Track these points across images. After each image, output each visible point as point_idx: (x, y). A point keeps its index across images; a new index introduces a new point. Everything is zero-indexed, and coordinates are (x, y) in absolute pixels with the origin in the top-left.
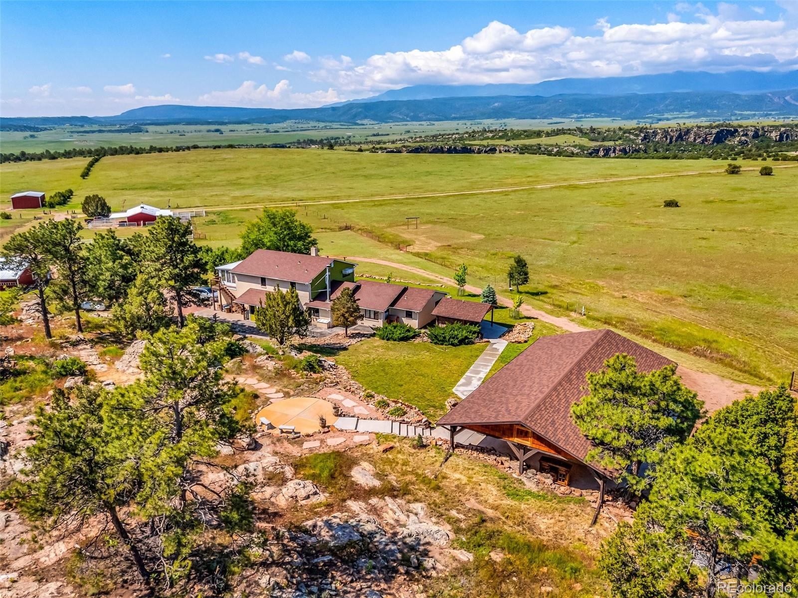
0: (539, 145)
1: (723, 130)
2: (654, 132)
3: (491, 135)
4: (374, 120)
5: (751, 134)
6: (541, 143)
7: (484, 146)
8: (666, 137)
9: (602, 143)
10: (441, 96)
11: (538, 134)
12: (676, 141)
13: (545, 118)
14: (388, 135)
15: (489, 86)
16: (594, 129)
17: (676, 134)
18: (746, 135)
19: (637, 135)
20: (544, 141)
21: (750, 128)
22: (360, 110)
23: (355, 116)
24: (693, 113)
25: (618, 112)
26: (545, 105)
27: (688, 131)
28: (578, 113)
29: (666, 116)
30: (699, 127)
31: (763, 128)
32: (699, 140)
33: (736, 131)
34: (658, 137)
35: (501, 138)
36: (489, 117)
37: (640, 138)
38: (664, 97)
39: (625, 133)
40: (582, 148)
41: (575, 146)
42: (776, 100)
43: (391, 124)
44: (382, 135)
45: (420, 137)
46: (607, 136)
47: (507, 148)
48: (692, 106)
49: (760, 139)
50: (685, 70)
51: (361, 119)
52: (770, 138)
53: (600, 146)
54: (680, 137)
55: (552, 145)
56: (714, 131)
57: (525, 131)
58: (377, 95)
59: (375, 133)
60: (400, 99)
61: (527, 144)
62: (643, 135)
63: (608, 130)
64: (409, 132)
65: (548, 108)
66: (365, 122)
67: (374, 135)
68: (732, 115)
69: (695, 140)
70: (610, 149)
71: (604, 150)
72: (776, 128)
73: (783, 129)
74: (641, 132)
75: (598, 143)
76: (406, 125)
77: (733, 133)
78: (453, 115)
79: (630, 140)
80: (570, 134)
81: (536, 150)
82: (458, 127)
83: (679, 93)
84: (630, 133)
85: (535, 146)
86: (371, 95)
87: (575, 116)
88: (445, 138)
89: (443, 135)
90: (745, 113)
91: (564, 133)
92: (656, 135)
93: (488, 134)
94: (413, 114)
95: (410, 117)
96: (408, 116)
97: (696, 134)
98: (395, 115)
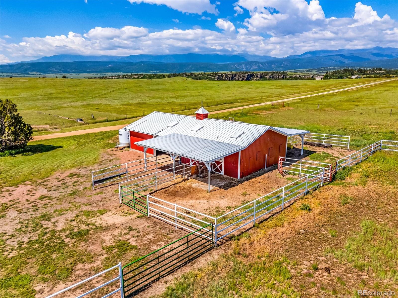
1: (249, 74)
2: (221, 75)
4: (39, 72)
5: (259, 76)
8: (227, 77)
10: (78, 60)
11: (164, 76)
15: (102, 57)
16: (192, 74)
18: (257, 77)
21: (258, 74)
23: (26, 70)
26: (135, 66)
27: (235, 75)
28: (153, 71)
30: (240, 73)
31: (263, 73)
32: (241, 79)
33: (253, 75)
37: (216, 78)
39: (208, 75)
42: (232, 66)
46: (200, 77)
49: (263, 78)
51: (31, 72)
52: (266, 78)
54: (232, 78)
56: (246, 75)
57: (156, 75)
58: (36, 59)
63: (199, 74)
65: (137, 68)
66: (34, 73)
69: (239, 79)
72: (268, 73)
73: (270, 74)
74: (216, 75)
76: (61, 75)
78: (88, 70)
79: (212, 79)
80: (181, 76)
84: (211, 75)
91: (178, 76)
92: (222, 77)
93: (134, 76)
94: (63, 69)
95: (62, 71)
96: (60, 70)
97: (239, 76)
98: (53, 69)
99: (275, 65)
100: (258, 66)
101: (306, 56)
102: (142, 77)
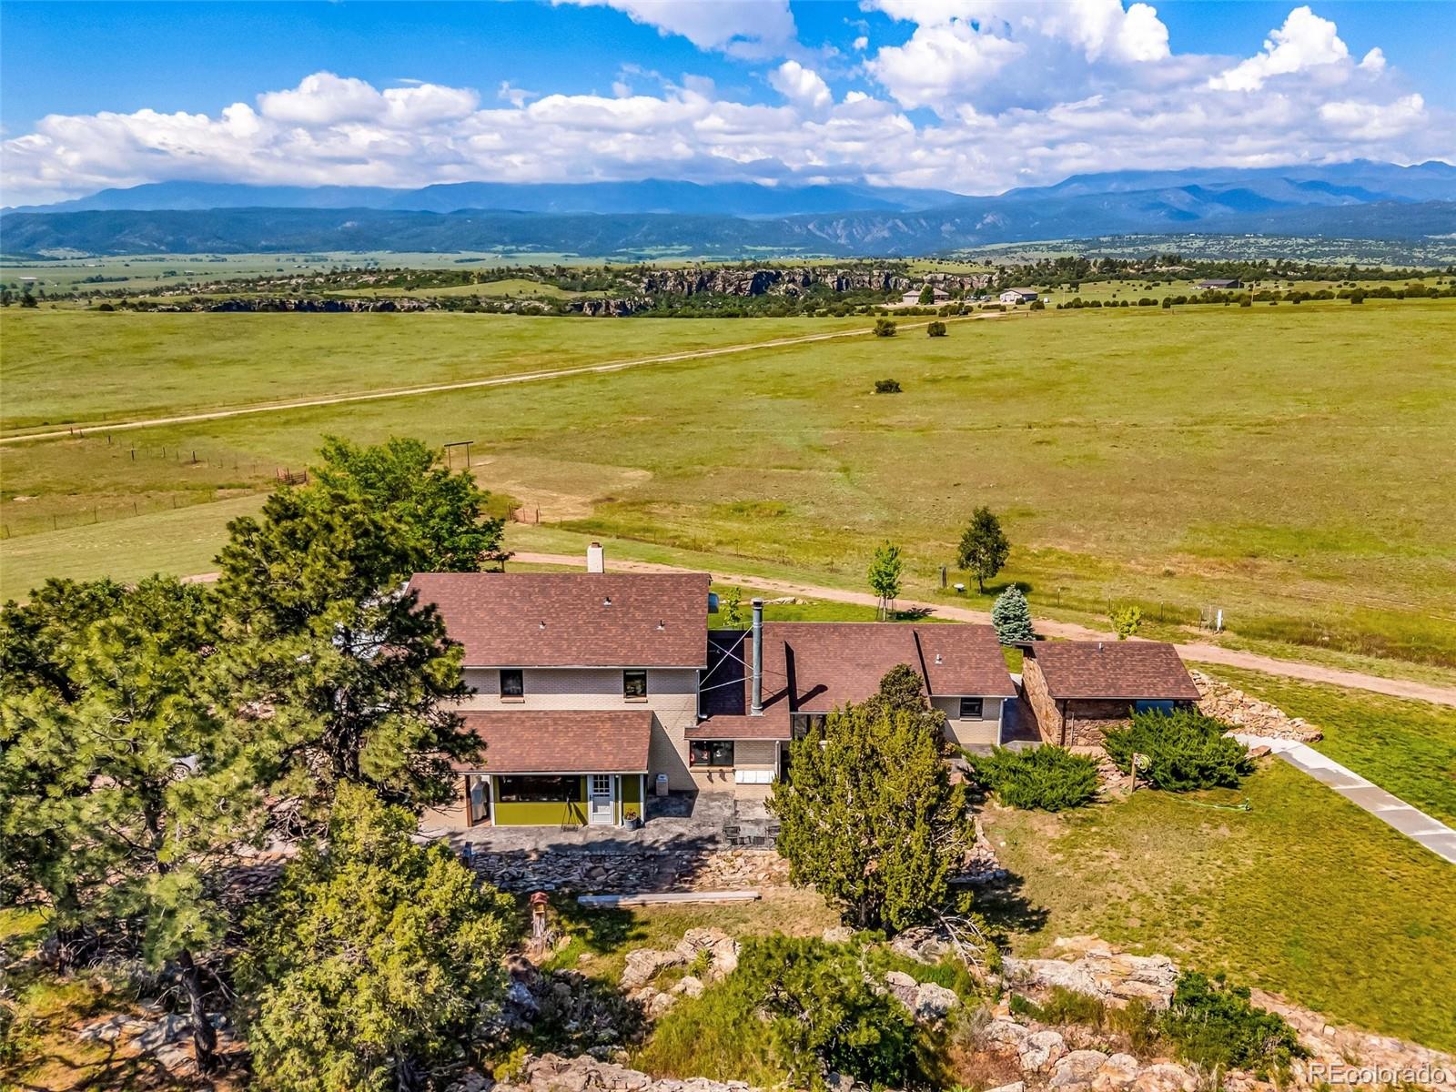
0: (475, 296)
1: (761, 274)
2: (662, 276)
3: (372, 279)
4: (79, 249)
5: (799, 279)
6: (479, 294)
7: (370, 300)
8: (681, 283)
9: (583, 294)
10: (227, 205)
11: (465, 278)
12: (698, 290)
13: (446, 251)
14: (126, 279)
16: (564, 270)
17: (695, 279)
18: (793, 281)
19: (637, 281)
20: (476, 288)
21: (796, 270)
22: (44, 227)
23: (32, 241)
24: (685, 248)
25: (571, 243)
26: (442, 229)
27: (712, 276)
29: (647, 251)
30: (728, 268)
31: (814, 269)
32: (731, 289)
33: (779, 275)
34: (670, 284)
35: (393, 284)
36: (339, 248)
37: (643, 285)
38: (638, 220)
39: (616, 276)
40: (551, 301)
41: (540, 299)
43: (127, 259)
44: (111, 280)
45: (217, 283)
46: (588, 280)
47: (415, 304)
48: (683, 237)
49: (812, 286)
50: (660, 177)
51: (49, 247)
52: (825, 285)
53: (584, 300)
54: (702, 284)
55: (498, 298)
56: (751, 274)
57: (438, 273)
58: (77, 197)
59: (94, 275)
60: (137, 208)
61: (453, 295)
62: (646, 280)
63: (588, 272)
64: (173, 273)
65: (449, 233)
66: (60, 252)
67: (92, 280)
68: (741, 252)
69: (725, 289)
70: (599, 305)
71: (590, 306)
73: (840, 271)
74: (642, 274)
75: (578, 295)
76: (162, 260)
77: (775, 278)
78: (263, 243)
79: (628, 289)
80: (522, 277)
81: (474, 305)
82: (280, 265)
83: (659, 215)
84: (625, 277)
85: (467, 298)
86: (63, 198)
87: (500, 248)
88: (275, 286)
89: (269, 280)
90: (759, 248)
91: (513, 277)
92: (666, 281)
93: (366, 278)
94: (171, 238)
95: (167, 244)
96: (160, 242)
97: (725, 280)
98: (131, 240)
99: (953, 223)
100: (890, 229)
101: (1065, 192)
102: (390, 282)
